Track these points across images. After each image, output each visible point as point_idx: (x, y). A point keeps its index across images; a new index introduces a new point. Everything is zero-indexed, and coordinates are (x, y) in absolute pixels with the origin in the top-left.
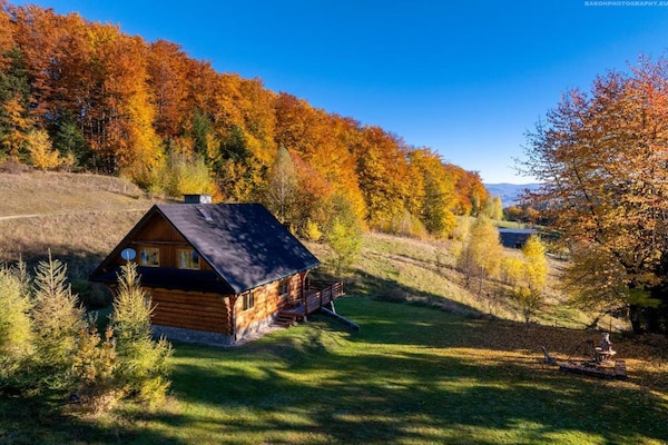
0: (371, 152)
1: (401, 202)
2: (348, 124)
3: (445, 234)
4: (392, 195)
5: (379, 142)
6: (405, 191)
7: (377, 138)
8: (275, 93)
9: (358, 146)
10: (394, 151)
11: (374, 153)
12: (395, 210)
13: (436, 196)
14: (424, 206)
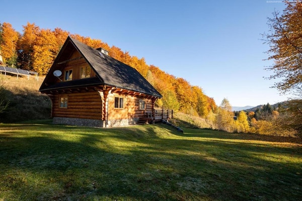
0: (179, 86)
1: (190, 104)
2: (172, 77)
3: (204, 117)
4: (187, 102)
5: (182, 83)
6: (191, 100)
7: (181, 81)
8: (149, 66)
9: (175, 84)
10: (187, 86)
11: (181, 86)
12: (188, 107)
13: (201, 103)
14: (197, 106)
